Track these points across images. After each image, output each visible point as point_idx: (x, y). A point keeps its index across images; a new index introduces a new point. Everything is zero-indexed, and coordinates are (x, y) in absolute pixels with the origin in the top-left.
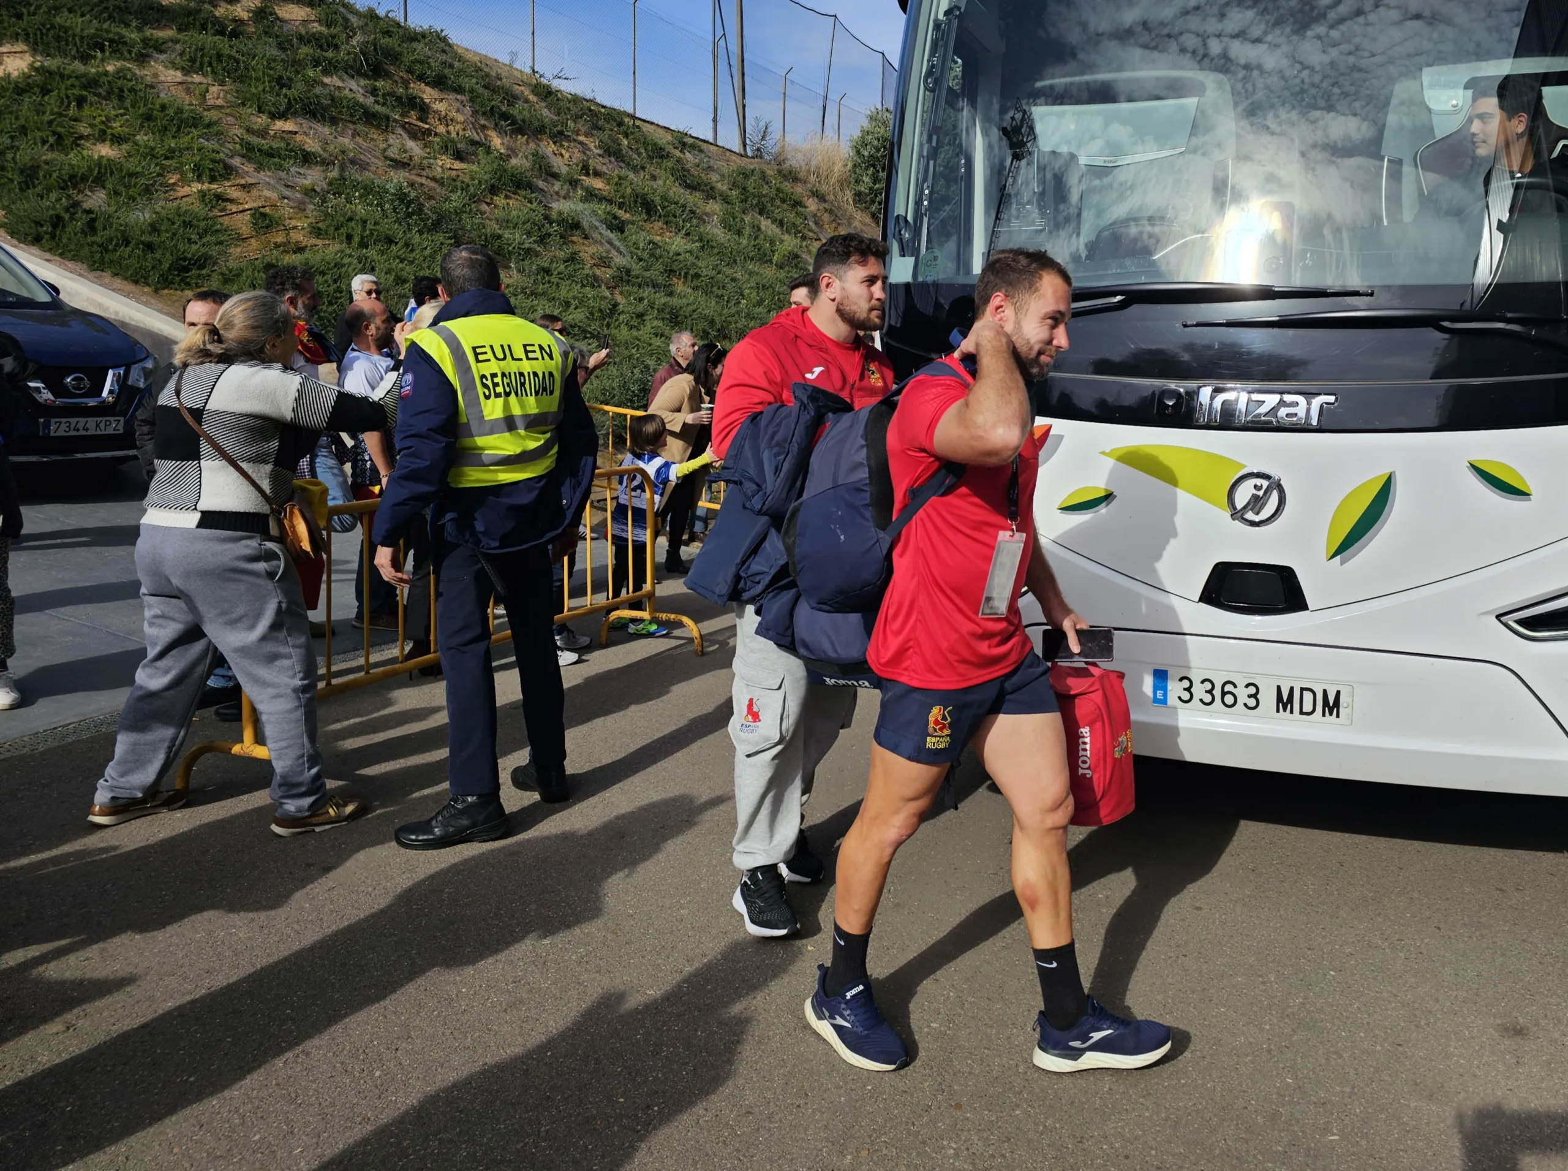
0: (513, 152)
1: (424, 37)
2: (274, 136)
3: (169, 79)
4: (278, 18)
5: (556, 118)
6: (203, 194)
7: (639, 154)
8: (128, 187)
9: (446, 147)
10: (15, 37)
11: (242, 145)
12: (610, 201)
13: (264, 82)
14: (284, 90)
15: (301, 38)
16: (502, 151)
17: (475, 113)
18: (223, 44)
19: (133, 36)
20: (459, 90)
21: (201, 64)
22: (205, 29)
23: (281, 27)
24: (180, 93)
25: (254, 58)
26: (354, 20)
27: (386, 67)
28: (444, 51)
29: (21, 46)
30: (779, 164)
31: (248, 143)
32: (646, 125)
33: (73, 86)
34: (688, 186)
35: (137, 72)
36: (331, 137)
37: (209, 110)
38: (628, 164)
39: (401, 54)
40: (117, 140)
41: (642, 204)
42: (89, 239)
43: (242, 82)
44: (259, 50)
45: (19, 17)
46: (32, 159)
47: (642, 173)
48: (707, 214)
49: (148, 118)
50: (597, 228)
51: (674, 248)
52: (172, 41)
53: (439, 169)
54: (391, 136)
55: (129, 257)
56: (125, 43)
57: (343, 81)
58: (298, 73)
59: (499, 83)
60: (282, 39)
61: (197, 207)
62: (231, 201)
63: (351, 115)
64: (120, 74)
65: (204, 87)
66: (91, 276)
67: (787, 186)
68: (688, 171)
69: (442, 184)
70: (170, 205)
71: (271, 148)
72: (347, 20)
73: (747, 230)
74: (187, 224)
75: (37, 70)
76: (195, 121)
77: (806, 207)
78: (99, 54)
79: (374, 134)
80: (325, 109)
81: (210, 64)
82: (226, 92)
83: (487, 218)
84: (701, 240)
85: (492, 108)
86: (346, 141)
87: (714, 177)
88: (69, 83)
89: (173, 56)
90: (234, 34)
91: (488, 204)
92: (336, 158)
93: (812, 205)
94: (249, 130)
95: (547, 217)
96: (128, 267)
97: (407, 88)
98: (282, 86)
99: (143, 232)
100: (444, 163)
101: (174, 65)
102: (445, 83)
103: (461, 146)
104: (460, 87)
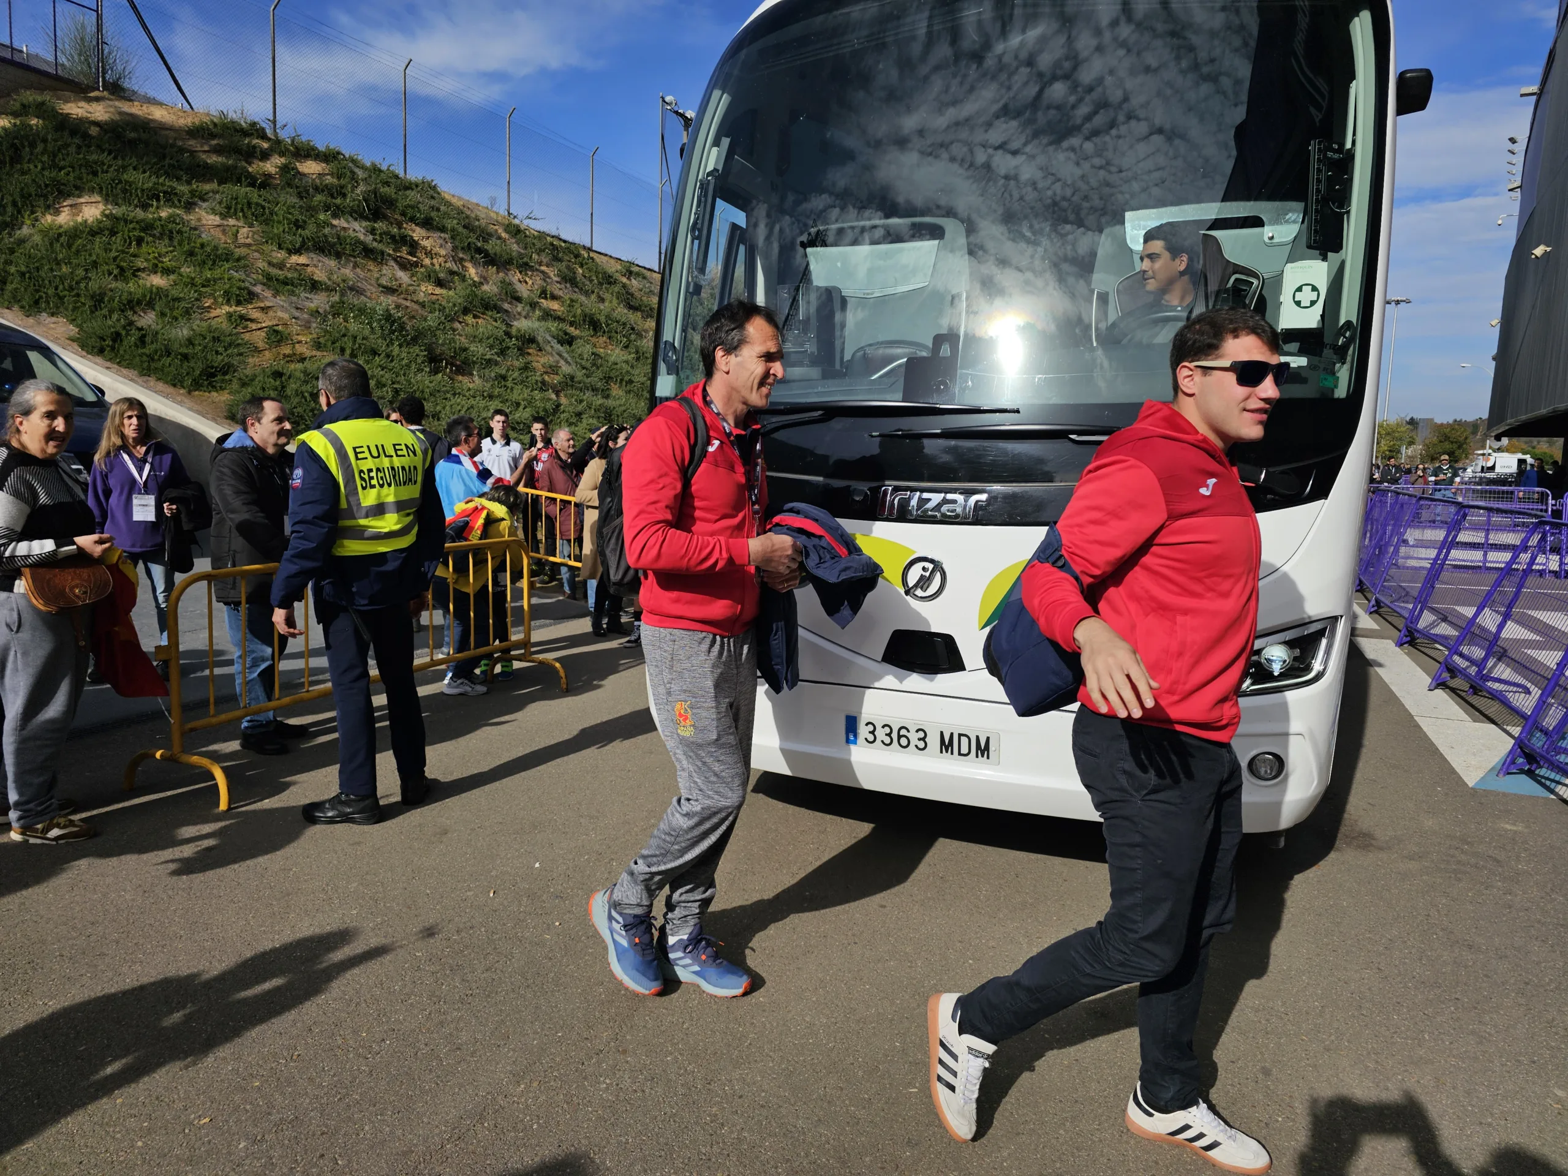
0: (485, 279)
1: (417, 186)
2: (289, 268)
3: (210, 222)
4: (299, 172)
5: (523, 252)
6: (230, 315)
8: (172, 309)
9: (430, 276)
10: (92, 191)
11: (263, 276)
12: (563, 320)
13: (284, 224)
14: (300, 231)
15: (317, 189)
16: (476, 279)
17: (454, 249)
18: (254, 195)
19: (182, 188)
20: (443, 230)
21: (236, 210)
22: (240, 182)
23: (301, 180)
24: (217, 233)
25: (276, 205)
26: (360, 174)
27: (384, 211)
28: (433, 197)
29: (97, 198)
31: (269, 274)
32: (599, 256)
33: (134, 228)
34: (630, 308)
35: (184, 217)
36: (336, 269)
37: (239, 247)
38: (581, 289)
39: (396, 200)
40: (167, 271)
41: (590, 323)
42: (140, 351)
43: (267, 224)
44: (282, 199)
45: (95, 174)
46: (100, 287)
47: (592, 297)
48: (645, 331)
49: (191, 254)
50: (549, 342)
51: (613, 359)
52: (213, 192)
53: (422, 295)
54: (384, 267)
55: (170, 365)
56: (176, 194)
57: (348, 222)
58: (311, 216)
59: (477, 223)
60: (301, 189)
61: (225, 326)
62: (252, 320)
63: (353, 250)
64: (171, 219)
65: (236, 228)
66: (140, 380)
69: (423, 307)
70: (204, 324)
71: (286, 277)
72: (353, 173)
74: (216, 339)
75: (107, 216)
76: (227, 257)
78: (155, 203)
79: (371, 265)
80: (333, 245)
82: (254, 233)
83: (458, 334)
84: (637, 352)
85: (469, 244)
86: (347, 272)
87: (654, 300)
88: (131, 226)
89: (213, 204)
90: (264, 185)
91: (460, 322)
92: (338, 285)
94: (269, 263)
95: (508, 334)
96: (169, 373)
97: (400, 228)
98: (298, 227)
99: (181, 345)
100: (427, 289)
101: (214, 211)
102: (431, 224)
103: (442, 275)
104: (444, 227)
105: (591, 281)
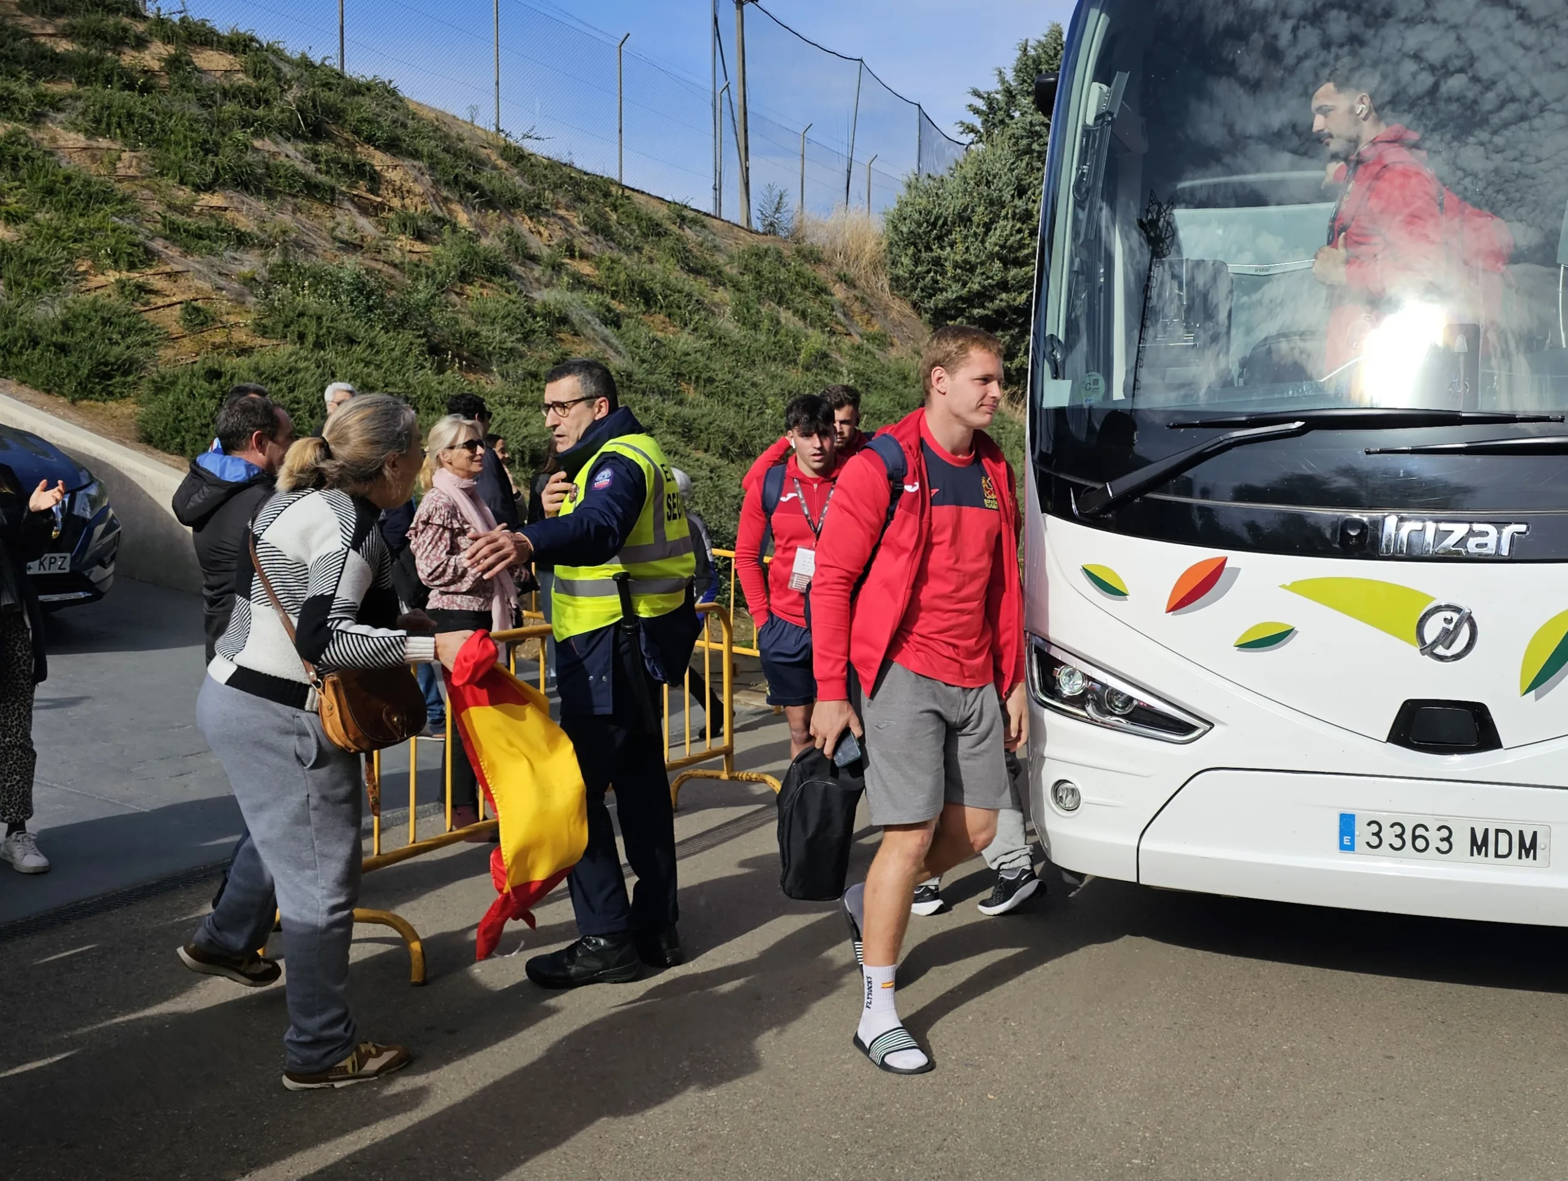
0: (483, 230)
1: (369, 89)
2: (200, 213)
3: (70, 144)
4: (196, 68)
5: (530, 188)
6: (122, 285)
7: (632, 232)
8: (31, 275)
9: (405, 225)
11: (164, 225)
12: (601, 290)
13: (185, 147)
14: (210, 157)
15: (225, 93)
16: (471, 229)
17: (436, 182)
18: (134, 101)
19: (24, 90)
20: (416, 155)
21: (108, 125)
22: (111, 82)
23: (200, 79)
24: (85, 162)
25: (170, 118)
26: (286, 69)
27: (328, 127)
28: (394, 107)
30: (798, 242)
31: (172, 223)
32: (639, 196)
34: (691, 271)
35: (31, 135)
36: (269, 214)
37: (119, 181)
38: (619, 244)
39: (344, 111)
40: (13, 218)
41: (640, 294)
43: (159, 147)
44: (177, 107)
47: (636, 254)
48: (716, 305)
49: (50, 191)
50: (589, 322)
51: (680, 347)
52: (71, 97)
53: (398, 253)
54: (337, 211)
55: (39, 360)
56: (16, 100)
57: (277, 144)
58: (223, 135)
59: (461, 145)
60: (204, 94)
61: (116, 301)
62: (156, 292)
63: (291, 187)
64: (13, 138)
65: (115, 155)
67: (808, 269)
68: (690, 251)
69: (402, 270)
70: (83, 297)
71: (199, 228)
72: (278, 70)
73: (765, 324)
74: (105, 322)
76: (106, 196)
77: (832, 295)
79: (318, 209)
80: (260, 180)
81: (119, 125)
82: (141, 159)
83: (459, 312)
84: (712, 336)
85: (456, 176)
86: (286, 219)
87: (721, 259)
89: (74, 116)
90: (146, 89)
91: (457, 293)
92: (276, 239)
93: (839, 292)
94: (171, 206)
95: (530, 311)
96: (37, 374)
97: (353, 152)
98: (207, 152)
99: (54, 331)
100: (403, 245)
101: (75, 127)
102: (398, 147)
103: (421, 223)
104: (416, 150)
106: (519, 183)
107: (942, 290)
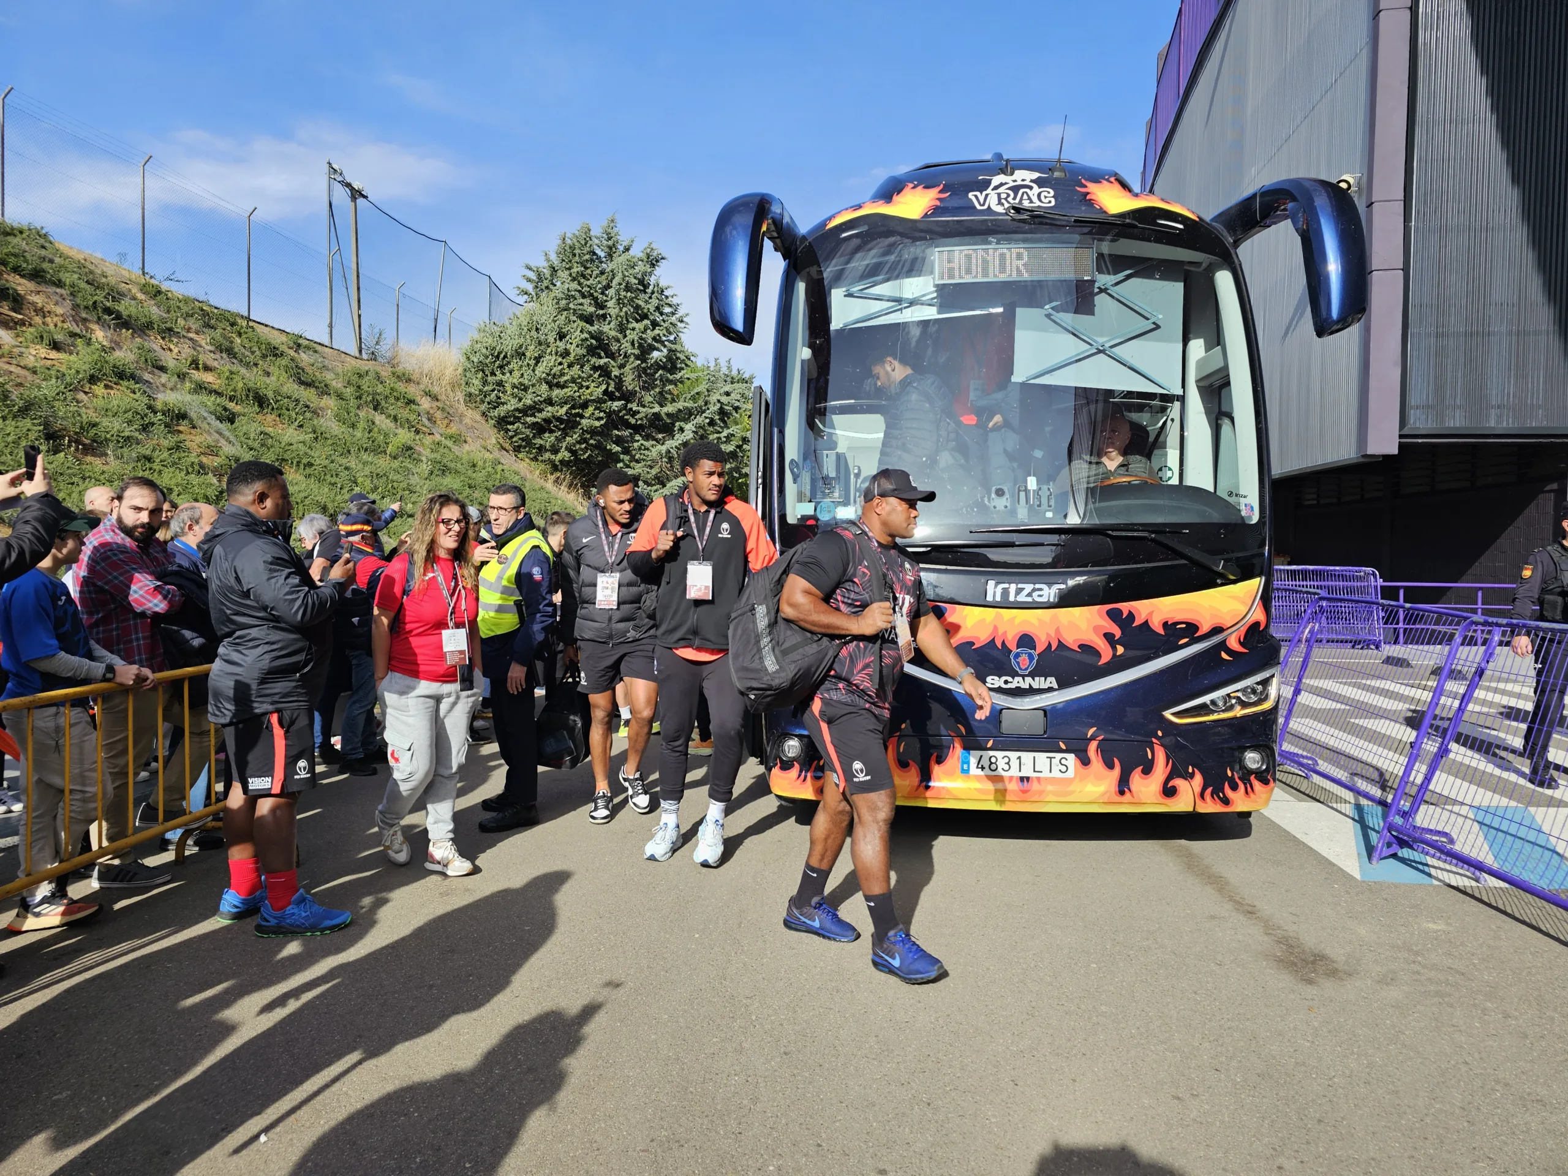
0: (116, 345)
1: (21, 232)
5: (165, 315)
7: (250, 351)
9: (42, 337)
12: (219, 394)
16: (105, 343)
17: (76, 307)
20: (59, 284)
28: (43, 247)
30: (393, 367)
32: (261, 326)
34: (302, 383)
38: (240, 361)
41: (254, 398)
47: (255, 369)
48: (321, 409)
50: (205, 419)
51: (286, 439)
53: (31, 359)
59: (104, 280)
67: (400, 386)
68: (303, 370)
69: (35, 372)
73: (362, 425)
77: (419, 405)
83: (84, 406)
84: (314, 432)
85: (95, 302)
87: (328, 376)
91: (86, 393)
93: (425, 404)
95: (152, 408)
100: (37, 354)
102: (42, 277)
103: (59, 337)
104: (60, 281)
105: (253, 353)
106: (154, 311)
107: (503, 404)
